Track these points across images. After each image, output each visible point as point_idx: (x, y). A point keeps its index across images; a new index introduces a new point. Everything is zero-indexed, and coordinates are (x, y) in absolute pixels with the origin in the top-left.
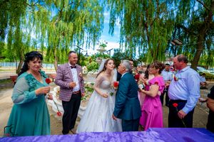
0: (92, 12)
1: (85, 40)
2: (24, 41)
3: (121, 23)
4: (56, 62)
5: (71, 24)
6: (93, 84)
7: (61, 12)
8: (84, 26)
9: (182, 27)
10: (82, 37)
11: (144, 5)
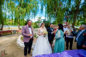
0: (34, 4)
1: (31, 16)
2: (4, 16)
3: (45, 9)
4: (19, 25)
5: (25, 9)
6: (35, 34)
7: (20, 3)
8: (30, 10)
9: (69, 11)
10: (30, 14)
11: (55, 2)
